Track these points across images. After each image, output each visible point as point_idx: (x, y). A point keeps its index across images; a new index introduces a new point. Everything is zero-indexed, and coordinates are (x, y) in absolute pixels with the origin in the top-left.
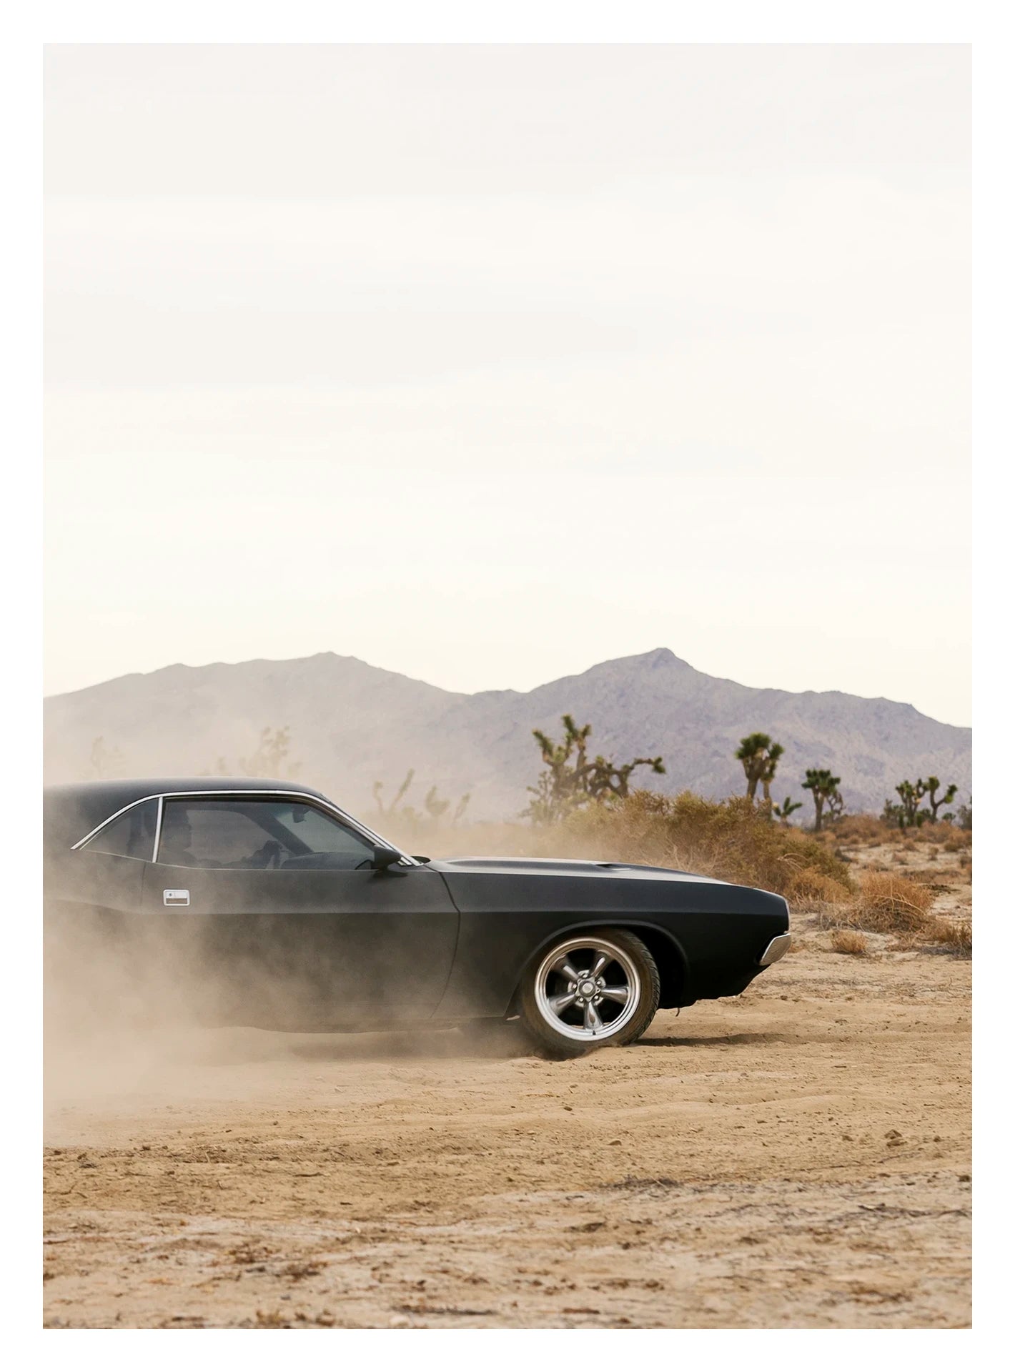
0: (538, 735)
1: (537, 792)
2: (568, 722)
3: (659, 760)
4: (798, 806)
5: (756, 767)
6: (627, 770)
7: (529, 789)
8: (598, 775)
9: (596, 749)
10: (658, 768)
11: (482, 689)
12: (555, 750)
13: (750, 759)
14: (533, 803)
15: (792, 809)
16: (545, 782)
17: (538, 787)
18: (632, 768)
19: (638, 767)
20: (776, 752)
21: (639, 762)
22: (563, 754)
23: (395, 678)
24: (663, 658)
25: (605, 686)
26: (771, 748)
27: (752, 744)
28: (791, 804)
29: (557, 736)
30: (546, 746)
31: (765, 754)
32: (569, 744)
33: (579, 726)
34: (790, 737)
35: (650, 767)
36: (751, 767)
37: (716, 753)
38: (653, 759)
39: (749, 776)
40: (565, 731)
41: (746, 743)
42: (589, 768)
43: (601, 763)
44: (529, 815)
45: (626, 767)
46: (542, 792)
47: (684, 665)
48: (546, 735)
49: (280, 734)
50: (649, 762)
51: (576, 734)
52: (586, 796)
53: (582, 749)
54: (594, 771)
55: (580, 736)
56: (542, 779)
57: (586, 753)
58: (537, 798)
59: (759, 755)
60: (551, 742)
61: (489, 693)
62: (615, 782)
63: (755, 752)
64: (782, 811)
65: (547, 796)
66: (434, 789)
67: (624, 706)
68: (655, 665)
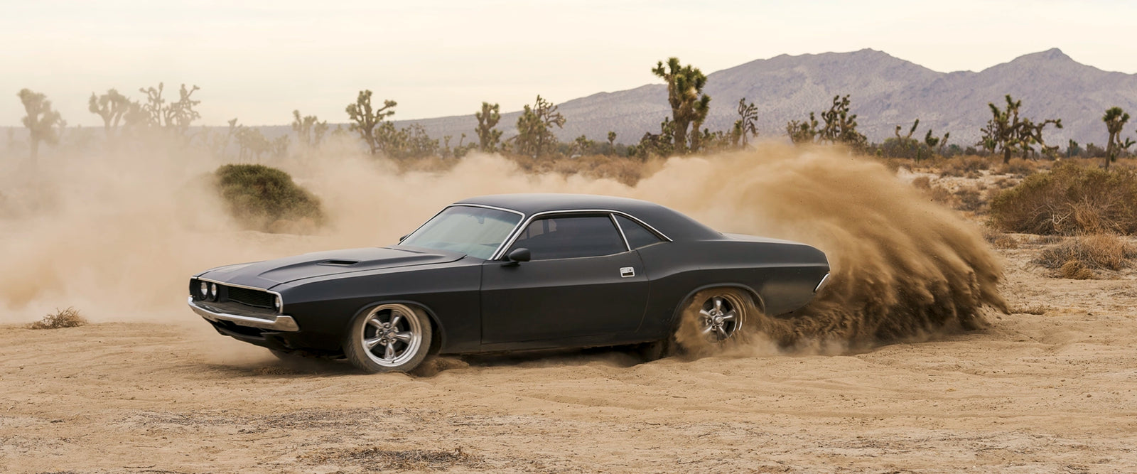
0: (992, 106)
1: (986, 132)
2: (1008, 98)
3: (1059, 121)
4: (1134, 142)
5: (1114, 126)
6: (1041, 126)
7: (982, 130)
8: (1024, 129)
9: (1023, 114)
10: (1059, 125)
11: (953, 70)
12: (1001, 115)
13: (1111, 121)
14: (984, 138)
15: (1130, 144)
16: (991, 126)
17: (987, 129)
18: (1044, 125)
19: (1047, 124)
20: (1125, 118)
21: (1048, 121)
22: (1005, 117)
23: (905, 63)
24: (1055, 53)
25: (1023, 69)
26: (1123, 115)
27: (1112, 113)
28: (1130, 141)
29: (1003, 107)
30: (996, 112)
31: (1120, 118)
32: (1009, 111)
33: (1015, 101)
34: (1126, 99)
35: (1054, 124)
36: (1112, 126)
37: (1084, 108)
38: (1056, 121)
39: (1110, 131)
40: (1007, 104)
41: (1109, 112)
42: (1020, 125)
43: (1027, 122)
44: (981, 144)
45: (1040, 124)
46: (989, 132)
47: (1067, 58)
48: (996, 106)
49: (845, 99)
50: (1054, 121)
51: (1013, 106)
52: (1018, 140)
53: (1016, 114)
54: (1022, 127)
55: (1015, 106)
56: (989, 124)
57: (1018, 116)
58: (986, 135)
59: (1116, 119)
60: (999, 110)
61: (958, 73)
62: (1034, 133)
63: (1114, 118)
64: (1124, 145)
65: (992, 134)
66: (930, 131)
67: (1033, 80)
68: (1051, 58)
